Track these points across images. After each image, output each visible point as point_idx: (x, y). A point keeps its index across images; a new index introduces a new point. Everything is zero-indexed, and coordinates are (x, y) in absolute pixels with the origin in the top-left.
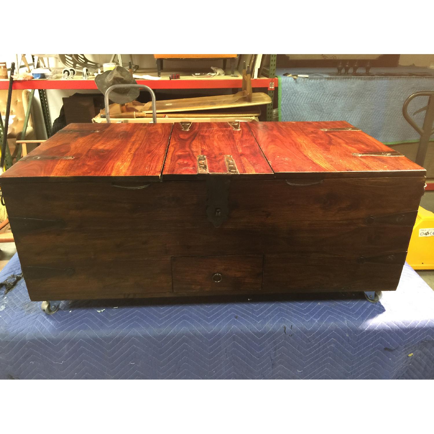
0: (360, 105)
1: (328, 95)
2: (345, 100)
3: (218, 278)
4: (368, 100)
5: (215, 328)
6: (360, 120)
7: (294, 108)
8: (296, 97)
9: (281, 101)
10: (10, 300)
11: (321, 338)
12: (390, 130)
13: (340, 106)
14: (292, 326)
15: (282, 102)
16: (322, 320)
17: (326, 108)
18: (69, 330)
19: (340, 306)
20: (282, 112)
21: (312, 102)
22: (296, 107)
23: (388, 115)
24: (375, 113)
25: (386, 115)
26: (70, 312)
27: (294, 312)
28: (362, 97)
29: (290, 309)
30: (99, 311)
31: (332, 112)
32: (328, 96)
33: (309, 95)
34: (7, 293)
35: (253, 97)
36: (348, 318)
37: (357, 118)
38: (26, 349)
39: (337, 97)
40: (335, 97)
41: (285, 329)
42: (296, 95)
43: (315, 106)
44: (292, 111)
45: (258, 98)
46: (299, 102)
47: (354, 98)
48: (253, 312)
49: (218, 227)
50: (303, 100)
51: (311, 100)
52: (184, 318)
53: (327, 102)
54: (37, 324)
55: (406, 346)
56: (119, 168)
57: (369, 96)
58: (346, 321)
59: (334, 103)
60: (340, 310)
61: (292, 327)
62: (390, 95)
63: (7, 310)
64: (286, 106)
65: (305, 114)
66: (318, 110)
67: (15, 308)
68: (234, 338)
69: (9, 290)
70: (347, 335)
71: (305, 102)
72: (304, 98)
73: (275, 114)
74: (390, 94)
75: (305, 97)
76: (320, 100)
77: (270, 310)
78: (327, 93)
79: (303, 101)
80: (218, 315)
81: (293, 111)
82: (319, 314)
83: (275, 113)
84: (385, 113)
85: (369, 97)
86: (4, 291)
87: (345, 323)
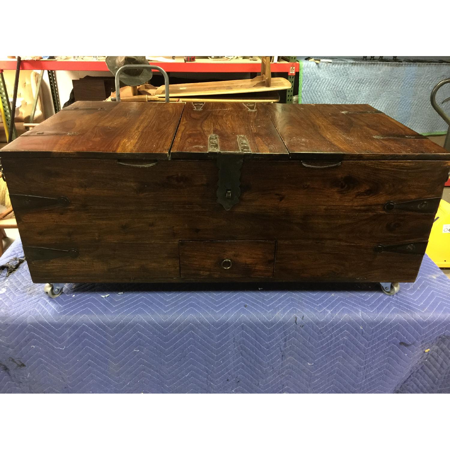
0: (385, 93)
1: (351, 81)
2: (370, 88)
3: (227, 264)
4: (394, 88)
5: (223, 317)
6: (385, 109)
7: (315, 94)
8: (318, 84)
9: (302, 87)
10: (11, 283)
11: (333, 330)
12: (417, 121)
13: (364, 94)
15: (303, 89)
16: (335, 311)
17: (350, 96)
18: (72, 314)
19: (355, 297)
20: (302, 99)
21: (335, 89)
22: (318, 94)
23: (415, 104)
24: (401, 103)
25: (413, 104)
26: (74, 296)
27: (306, 302)
28: (388, 84)
29: (302, 300)
30: (103, 296)
31: (355, 100)
32: (352, 82)
33: (331, 82)
34: (9, 275)
35: (271, 82)
36: (363, 310)
37: (381, 107)
38: (27, 332)
39: (362, 84)
40: (359, 84)
41: (296, 319)
42: (318, 81)
43: (337, 93)
44: (313, 98)
45: (277, 83)
46: (321, 89)
47: (380, 85)
48: (264, 301)
49: (229, 210)
50: (325, 86)
51: (333, 87)
52: (192, 305)
53: (351, 89)
54: (39, 308)
55: (423, 342)
56: (125, 145)
57: (395, 84)
58: (360, 313)
59: (358, 91)
60: (355, 301)
61: (303, 317)
62: (418, 83)
63: (8, 293)
64: (307, 92)
65: (326, 101)
66: (341, 98)
67: (17, 291)
68: (243, 327)
69: (10, 272)
70: (361, 328)
71: (327, 89)
72: (326, 84)
73: (295, 101)
74: (418, 82)
75: (328, 83)
76: (343, 87)
77: (280, 301)
78: (351, 79)
79: (325, 87)
80: (227, 303)
81: (314, 98)
82: (332, 306)
83: (295, 100)
84: (412, 102)
85: (396, 85)
86: (6, 274)
87: (359, 315)
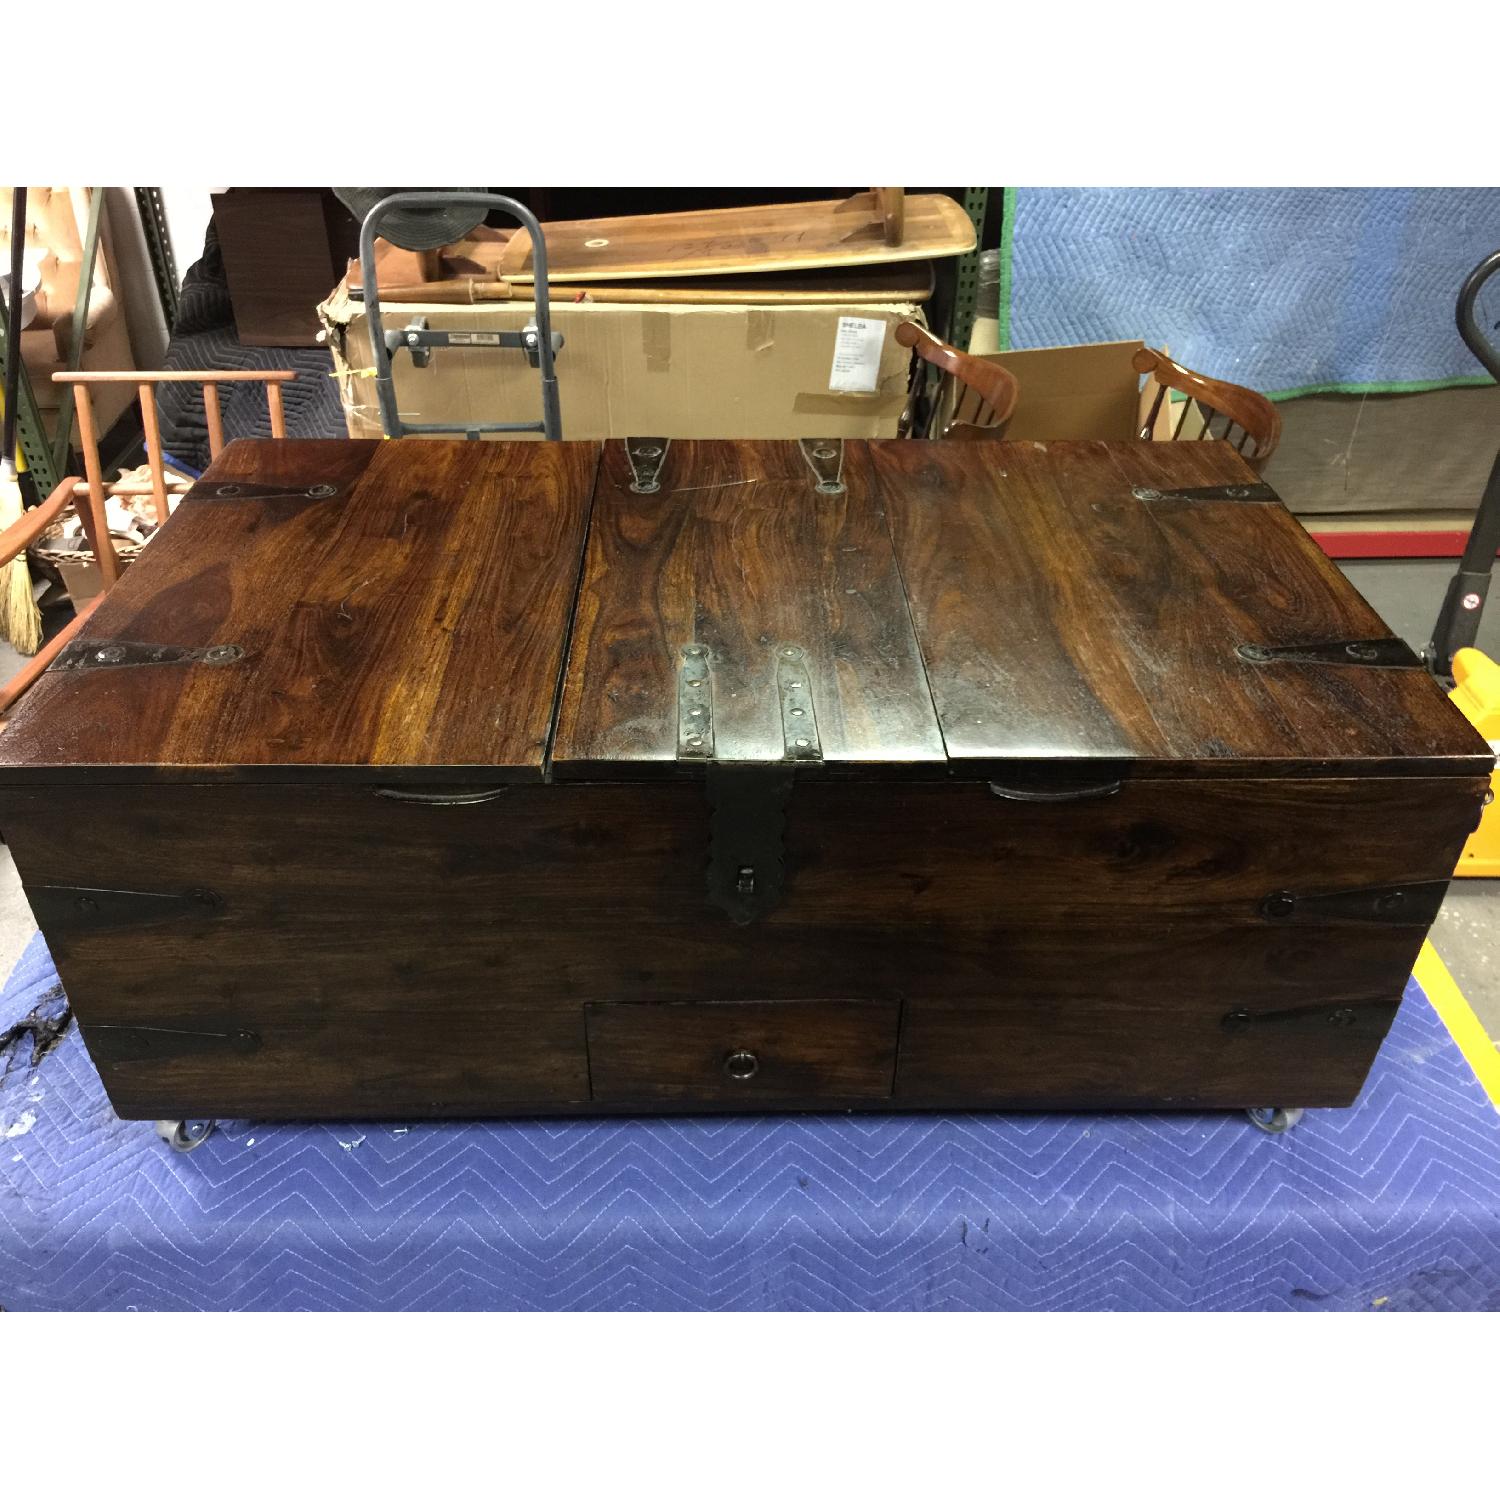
0: (1305, 242)
1: (1187, 203)
2: (1252, 225)
3: (746, 1066)
4: (1335, 225)
5: (729, 1221)
6: (1302, 300)
7: (1060, 251)
8: (1069, 212)
9: (1014, 224)
10: (50, 1090)
11: (1082, 1258)
12: (1408, 339)
13: (1230, 246)
14: (988, 1221)
15: (1016, 230)
16: (1090, 1201)
17: (1179, 253)
18: (247, 1215)
19: (1156, 1143)
20: (1013, 267)
21: (1129, 231)
22: (1068, 250)
23: (1406, 281)
24: (1357, 276)
25: (1398, 281)
26: (251, 1142)
27: (999, 1165)
28: (1315, 212)
29: (986, 1155)
30: (346, 1146)
31: (1199, 269)
32: (1189, 207)
33: (1117, 205)
34: (40, 1058)
35: (907, 220)
36: (1181, 1195)
37: (1288, 291)
38: (110, 1272)
39: (1223, 213)
40: (1213, 213)
41: (965, 1231)
42: (1070, 203)
43: (1137, 244)
44: (1051, 262)
45: (926, 226)
46: (1080, 231)
47: (1285, 216)
48: (863, 1161)
49: (747, 923)
50: (1093, 222)
51: (1124, 223)
52: (629, 1179)
53: (1184, 231)
54: (142, 1193)
55: (1367, 1285)
57: (1341, 210)
58: (1171, 1208)
59: (1209, 235)
60: (1157, 1160)
61: (987, 1225)
62: (1420, 207)
63: (41, 1132)
64: (1031, 243)
65: (1097, 274)
66: (1148, 262)
67: (69, 1121)
68: (793, 1254)
69: (44, 1048)
70: (1172, 1253)
71: (1102, 231)
72: (1099, 213)
73: (988, 272)
74: (1418, 202)
75: (1104, 211)
76: (1157, 221)
77: (917, 1155)
78: (1187, 196)
79: (1096, 225)
80: (741, 1169)
81: (1055, 263)
82: (1080, 1181)
83: (987, 268)
84: (1395, 274)
85: (1342, 213)
86: (29, 1054)
87: (1168, 1217)
